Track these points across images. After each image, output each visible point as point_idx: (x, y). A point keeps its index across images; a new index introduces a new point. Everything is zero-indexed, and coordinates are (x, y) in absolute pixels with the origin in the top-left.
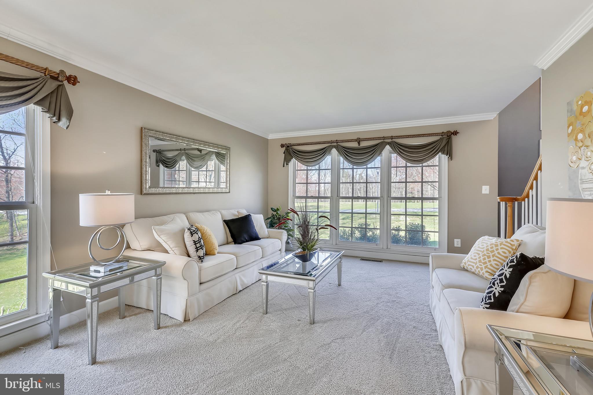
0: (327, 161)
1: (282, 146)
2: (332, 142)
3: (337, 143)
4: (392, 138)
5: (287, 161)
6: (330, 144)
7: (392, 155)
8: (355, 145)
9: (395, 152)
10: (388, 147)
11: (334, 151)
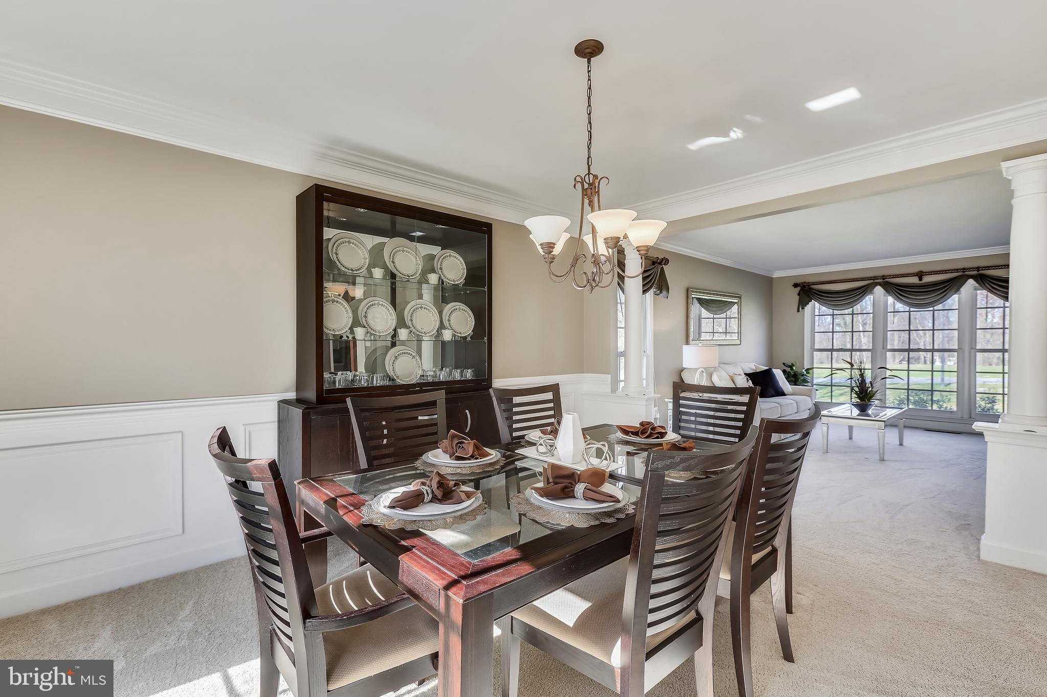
0: (867, 302)
1: (796, 285)
2: (875, 278)
3: (884, 279)
4: (978, 269)
5: (802, 304)
6: (872, 281)
7: (978, 292)
8: (914, 280)
9: (983, 288)
10: (971, 282)
11: (879, 290)
